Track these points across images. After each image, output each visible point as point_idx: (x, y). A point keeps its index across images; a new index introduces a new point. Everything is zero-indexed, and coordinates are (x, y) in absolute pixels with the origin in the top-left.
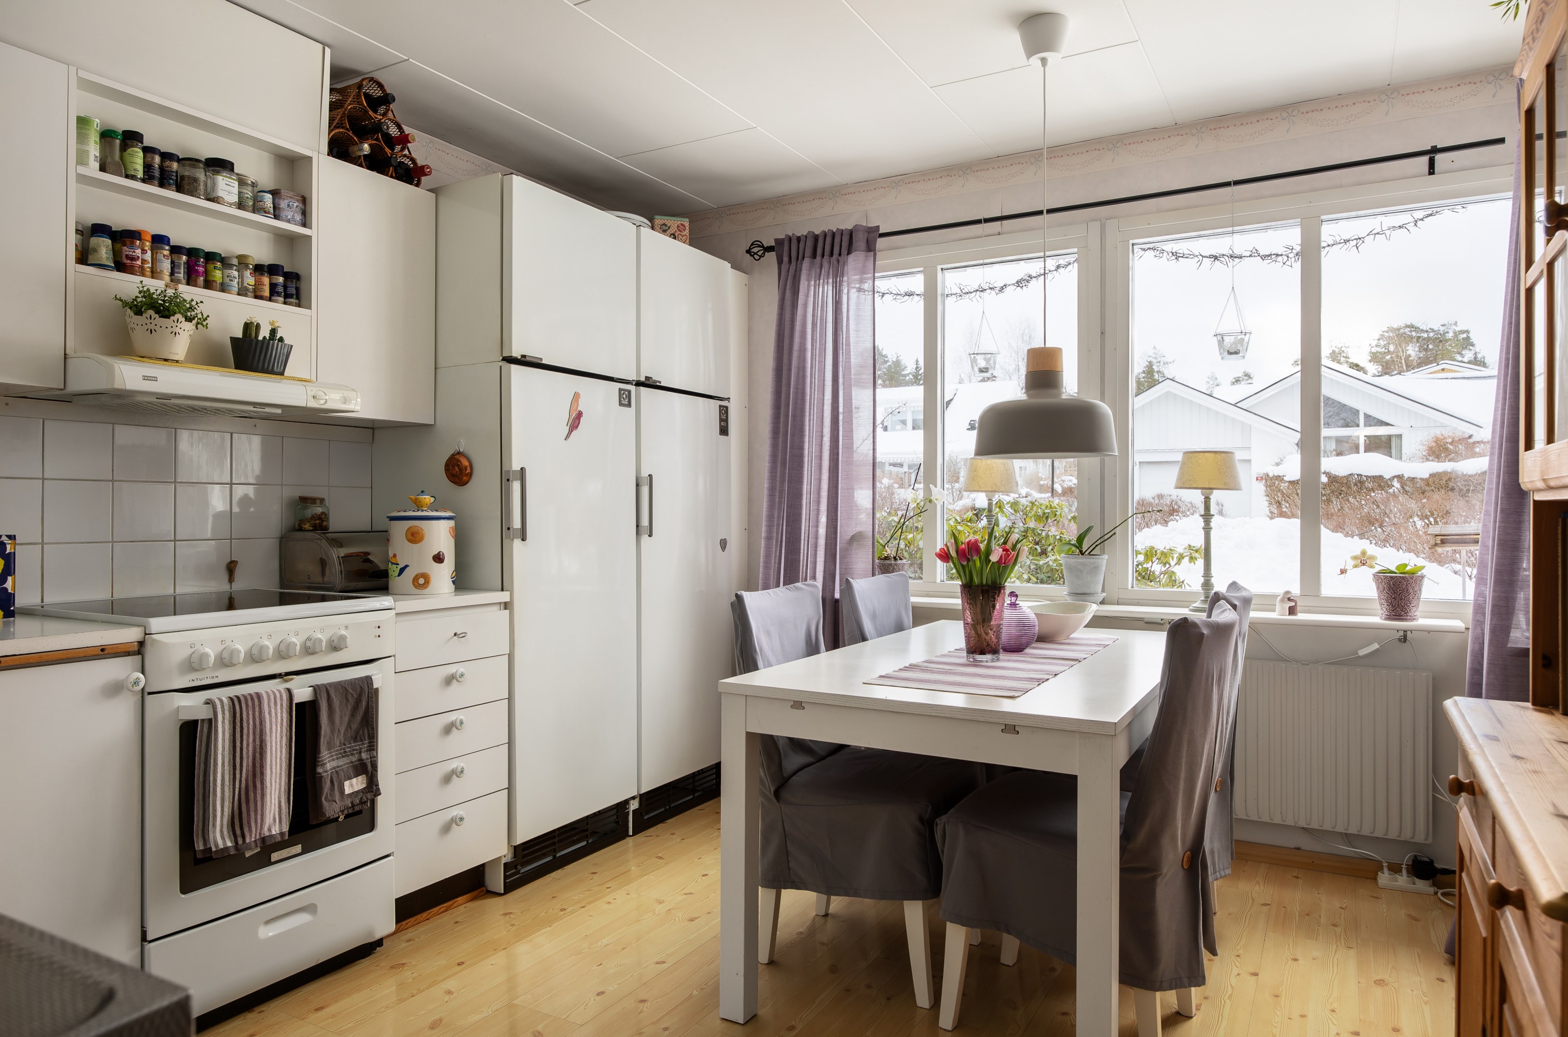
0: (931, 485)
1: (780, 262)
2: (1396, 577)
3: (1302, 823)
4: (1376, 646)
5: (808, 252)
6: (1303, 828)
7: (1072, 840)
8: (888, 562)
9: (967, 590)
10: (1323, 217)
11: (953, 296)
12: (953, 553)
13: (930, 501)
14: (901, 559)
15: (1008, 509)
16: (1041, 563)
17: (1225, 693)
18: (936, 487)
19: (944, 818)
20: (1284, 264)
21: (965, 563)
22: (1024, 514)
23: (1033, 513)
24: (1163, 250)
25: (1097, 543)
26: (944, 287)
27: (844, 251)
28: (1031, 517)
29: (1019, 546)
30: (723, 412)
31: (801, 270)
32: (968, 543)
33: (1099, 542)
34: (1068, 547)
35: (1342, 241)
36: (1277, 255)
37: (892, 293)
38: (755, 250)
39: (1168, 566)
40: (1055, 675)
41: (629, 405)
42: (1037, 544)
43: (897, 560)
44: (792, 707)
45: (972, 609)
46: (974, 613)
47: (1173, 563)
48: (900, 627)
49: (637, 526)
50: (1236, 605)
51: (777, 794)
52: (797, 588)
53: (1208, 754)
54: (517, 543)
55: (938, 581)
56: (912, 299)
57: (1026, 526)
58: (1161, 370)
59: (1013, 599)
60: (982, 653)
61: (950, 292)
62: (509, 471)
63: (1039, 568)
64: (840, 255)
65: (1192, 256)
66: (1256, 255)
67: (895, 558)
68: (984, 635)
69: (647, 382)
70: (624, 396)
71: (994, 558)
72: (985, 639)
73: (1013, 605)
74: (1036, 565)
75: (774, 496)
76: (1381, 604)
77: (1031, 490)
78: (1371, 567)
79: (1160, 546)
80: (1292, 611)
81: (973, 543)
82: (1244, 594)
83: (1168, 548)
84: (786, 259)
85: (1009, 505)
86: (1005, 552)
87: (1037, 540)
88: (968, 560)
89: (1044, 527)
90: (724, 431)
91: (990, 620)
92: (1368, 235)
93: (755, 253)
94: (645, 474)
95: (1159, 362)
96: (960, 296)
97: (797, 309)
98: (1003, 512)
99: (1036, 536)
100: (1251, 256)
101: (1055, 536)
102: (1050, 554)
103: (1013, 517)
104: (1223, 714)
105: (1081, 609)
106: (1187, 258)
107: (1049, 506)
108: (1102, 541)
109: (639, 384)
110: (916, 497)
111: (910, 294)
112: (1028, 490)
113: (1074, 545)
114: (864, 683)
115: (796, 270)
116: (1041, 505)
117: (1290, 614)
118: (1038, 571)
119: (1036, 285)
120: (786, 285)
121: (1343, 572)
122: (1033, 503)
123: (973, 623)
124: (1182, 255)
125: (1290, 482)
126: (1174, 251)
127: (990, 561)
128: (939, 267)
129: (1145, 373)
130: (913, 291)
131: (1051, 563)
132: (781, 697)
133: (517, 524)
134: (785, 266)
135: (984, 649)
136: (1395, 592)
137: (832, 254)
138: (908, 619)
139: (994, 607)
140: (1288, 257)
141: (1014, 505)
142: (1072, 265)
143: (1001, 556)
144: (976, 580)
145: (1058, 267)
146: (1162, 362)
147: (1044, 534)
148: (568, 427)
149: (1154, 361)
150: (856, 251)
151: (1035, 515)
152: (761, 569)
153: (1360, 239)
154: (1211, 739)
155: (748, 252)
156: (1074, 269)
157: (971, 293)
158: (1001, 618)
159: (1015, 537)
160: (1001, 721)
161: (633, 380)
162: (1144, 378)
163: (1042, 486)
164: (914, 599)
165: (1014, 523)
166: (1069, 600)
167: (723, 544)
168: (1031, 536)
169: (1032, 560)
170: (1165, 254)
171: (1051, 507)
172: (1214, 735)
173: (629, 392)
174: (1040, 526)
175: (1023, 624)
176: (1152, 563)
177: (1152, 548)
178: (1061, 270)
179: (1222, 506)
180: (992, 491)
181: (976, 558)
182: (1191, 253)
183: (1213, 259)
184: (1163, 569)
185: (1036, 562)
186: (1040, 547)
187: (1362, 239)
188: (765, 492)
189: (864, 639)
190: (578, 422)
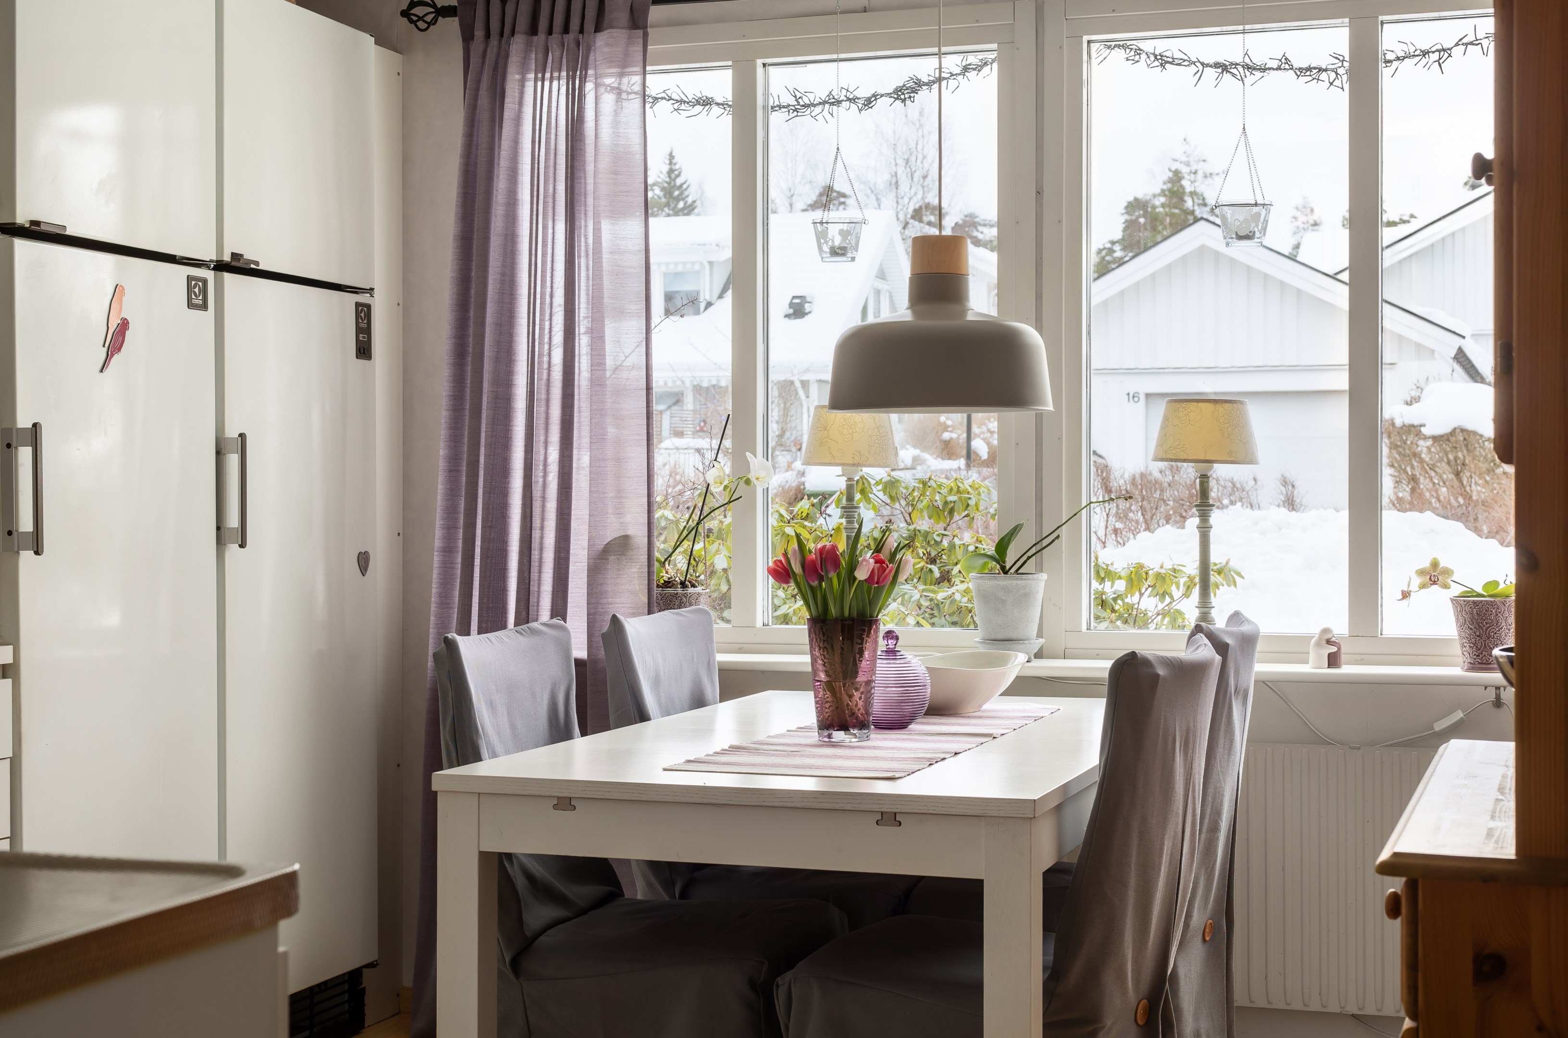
0: (748, 454)
1: (467, 37)
2: (1481, 601)
3: (1352, 1009)
4: (1459, 715)
5: (523, 22)
6: (1353, 1016)
7: (976, 989)
8: (670, 590)
9: (818, 626)
10: (1381, 18)
11: (783, 110)
12: (797, 568)
13: (748, 482)
14: (693, 586)
15: (878, 494)
16: (940, 596)
17: (1195, 765)
18: (755, 457)
19: (788, 976)
20: (1331, 84)
21: (815, 583)
22: (908, 504)
23: (925, 502)
24: (1140, 49)
25: (1029, 554)
26: (766, 93)
27: (589, 25)
28: (922, 510)
29: (898, 557)
30: (362, 315)
31: (507, 57)
32: (822, 551)
33: (1033, 550)
34: (981, 561)
35: (1417, 53)
36: (1320, 70)
37: (671, 99)
38: (419, 11)
39: (1168, 600)
40: (956, 754)
41: (204, 307)
42: (933, 561)
43: (687, 587)
44: (555, 807)
45: (827, 656)
46: (830, 664)
47: (1177, 594)
48: (699, 701)
49: (218, 528)
50: (1227, 645)
51: (515, 965)
52: (534, 632)
53: (1172, 854)
54: (26, 557)
55: (759, 624)
56: (709, 111)
57: (912, 527)
58: (1198, 190)
59: (891, 642)
60: (844, 727)
61: (777, 103)
62: (12, 429)
63: (937, 606)
64: (581, 31)
65: (1186, 63)
66: (1287, 66)
67: (683, 584)
68: (846, 698)
69: (234, 264)
70: (197, 290)
71: (862, 574)
72: (848, 705)
73: (891, 653)
74: (931, 600)
75: (458, 471)
76: (1463, 646)
77: (923, 451)
78: (1446, 586)
79: (1153, 563)
80: (1333, 660)
81: (828, 551)
82: (1245, 628)
83: (1168, 565)
84: (479, 33)
85: (880, 487)
86: (878, 565)
87: (933, 555)
88: (821, 579)
89: (945, 530)
90: (364, 351)
91: (856, 673)
92: (1457, 45)
93: (420, 18)
94: (232, 432)
95: (1195, 173)
96: (796, 110)
97: (501, 127)
98: (868, 501)
99: (931, 546)
100: (1279, 68)
101: (966, 546)
102: (957, 580)
103: (886, 511)
104: (1194, 797)
105: (1003, 661)
106: (1179, 64)
107: (955, 489)
108: (1039, 548)
109: (221, 267)
110: (722, 474)
111: (706, 102)
112: (917, 452)
113: (992, 558)
114: (665, 770)
115: (498, 55)
116: (940, 486)
117: (1330, 666)
118: (935, 612)
119: (926, 98)
120: (478, 82)
121: (1406, 595)
122: (924, 483)
123: (828, 679)
124: (1171, 60)
125: (1435, 439)
126: (1157, 53)
127: (855, 579)
128: (759, 62)
129: (1165, 195)
130: (710, 96)
131: (958, 597)
132: (538, 793)
133: (26, 524)
134: (477, 46)
135: (847, 721)
136: (1480, 627)
137: (566, 30)
138: (712, 689)
139: (861, 652)
140: (1337, 74)
141: (891, 486)
142: (989, 66)
143: (873, 571)
144: (833, 611)
145: (966, 69)
146: (1200, 174)
147: (945, 543)
148: (105, 349)
149: (1184, 170)
150: (612, 27)
151: (929, 506)
152: (433, 608)
153: (1444, 50)
154: (1175, 833)
155: (405, 14)
156: (991, 75)
157: (815, 105)
158: (872, 670)
159: (892, 542)
160: (876, 808)
161: (211, 261)
162: (1163, 205)
163: (947, 444)
164: (721, 658)
165: (890, 521)
166: (982, 649)
167: (363, 561)
168: (922, 547)
169: (923, 591)
170: (1144, 56)
171: (959, 491)
172: (1180, 827)
173: (205, 281)
174: (939, 528)
175: (907, 684)
176: (1141, 595)
177: (1140, 566)
178: (972, 75)
179: (1293, 486)
180: (854, 465)
181: (833, 575)
182: (1186, 58)
183: (1220, 70)
184: (1161, 606)
185: (931, 595)
186: (939, 568)
187: (1449, 52)
188: (441, 465)
189: (643, 716)
190: (121, 339)
